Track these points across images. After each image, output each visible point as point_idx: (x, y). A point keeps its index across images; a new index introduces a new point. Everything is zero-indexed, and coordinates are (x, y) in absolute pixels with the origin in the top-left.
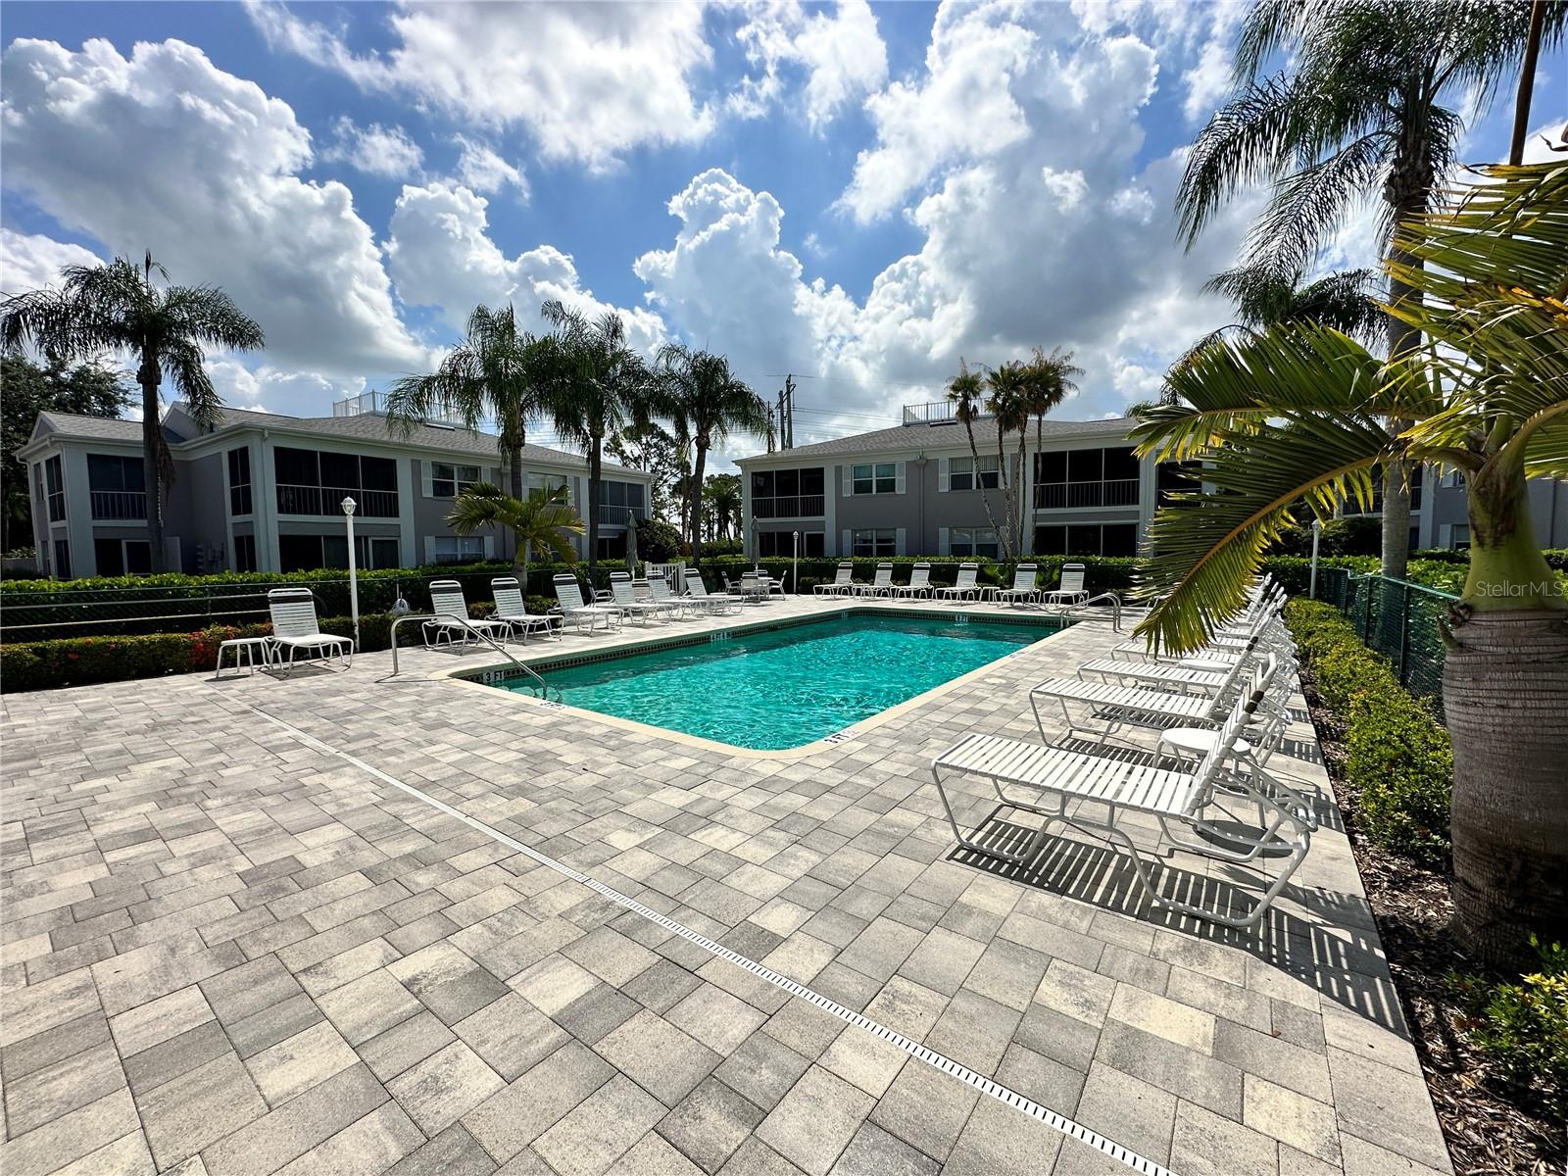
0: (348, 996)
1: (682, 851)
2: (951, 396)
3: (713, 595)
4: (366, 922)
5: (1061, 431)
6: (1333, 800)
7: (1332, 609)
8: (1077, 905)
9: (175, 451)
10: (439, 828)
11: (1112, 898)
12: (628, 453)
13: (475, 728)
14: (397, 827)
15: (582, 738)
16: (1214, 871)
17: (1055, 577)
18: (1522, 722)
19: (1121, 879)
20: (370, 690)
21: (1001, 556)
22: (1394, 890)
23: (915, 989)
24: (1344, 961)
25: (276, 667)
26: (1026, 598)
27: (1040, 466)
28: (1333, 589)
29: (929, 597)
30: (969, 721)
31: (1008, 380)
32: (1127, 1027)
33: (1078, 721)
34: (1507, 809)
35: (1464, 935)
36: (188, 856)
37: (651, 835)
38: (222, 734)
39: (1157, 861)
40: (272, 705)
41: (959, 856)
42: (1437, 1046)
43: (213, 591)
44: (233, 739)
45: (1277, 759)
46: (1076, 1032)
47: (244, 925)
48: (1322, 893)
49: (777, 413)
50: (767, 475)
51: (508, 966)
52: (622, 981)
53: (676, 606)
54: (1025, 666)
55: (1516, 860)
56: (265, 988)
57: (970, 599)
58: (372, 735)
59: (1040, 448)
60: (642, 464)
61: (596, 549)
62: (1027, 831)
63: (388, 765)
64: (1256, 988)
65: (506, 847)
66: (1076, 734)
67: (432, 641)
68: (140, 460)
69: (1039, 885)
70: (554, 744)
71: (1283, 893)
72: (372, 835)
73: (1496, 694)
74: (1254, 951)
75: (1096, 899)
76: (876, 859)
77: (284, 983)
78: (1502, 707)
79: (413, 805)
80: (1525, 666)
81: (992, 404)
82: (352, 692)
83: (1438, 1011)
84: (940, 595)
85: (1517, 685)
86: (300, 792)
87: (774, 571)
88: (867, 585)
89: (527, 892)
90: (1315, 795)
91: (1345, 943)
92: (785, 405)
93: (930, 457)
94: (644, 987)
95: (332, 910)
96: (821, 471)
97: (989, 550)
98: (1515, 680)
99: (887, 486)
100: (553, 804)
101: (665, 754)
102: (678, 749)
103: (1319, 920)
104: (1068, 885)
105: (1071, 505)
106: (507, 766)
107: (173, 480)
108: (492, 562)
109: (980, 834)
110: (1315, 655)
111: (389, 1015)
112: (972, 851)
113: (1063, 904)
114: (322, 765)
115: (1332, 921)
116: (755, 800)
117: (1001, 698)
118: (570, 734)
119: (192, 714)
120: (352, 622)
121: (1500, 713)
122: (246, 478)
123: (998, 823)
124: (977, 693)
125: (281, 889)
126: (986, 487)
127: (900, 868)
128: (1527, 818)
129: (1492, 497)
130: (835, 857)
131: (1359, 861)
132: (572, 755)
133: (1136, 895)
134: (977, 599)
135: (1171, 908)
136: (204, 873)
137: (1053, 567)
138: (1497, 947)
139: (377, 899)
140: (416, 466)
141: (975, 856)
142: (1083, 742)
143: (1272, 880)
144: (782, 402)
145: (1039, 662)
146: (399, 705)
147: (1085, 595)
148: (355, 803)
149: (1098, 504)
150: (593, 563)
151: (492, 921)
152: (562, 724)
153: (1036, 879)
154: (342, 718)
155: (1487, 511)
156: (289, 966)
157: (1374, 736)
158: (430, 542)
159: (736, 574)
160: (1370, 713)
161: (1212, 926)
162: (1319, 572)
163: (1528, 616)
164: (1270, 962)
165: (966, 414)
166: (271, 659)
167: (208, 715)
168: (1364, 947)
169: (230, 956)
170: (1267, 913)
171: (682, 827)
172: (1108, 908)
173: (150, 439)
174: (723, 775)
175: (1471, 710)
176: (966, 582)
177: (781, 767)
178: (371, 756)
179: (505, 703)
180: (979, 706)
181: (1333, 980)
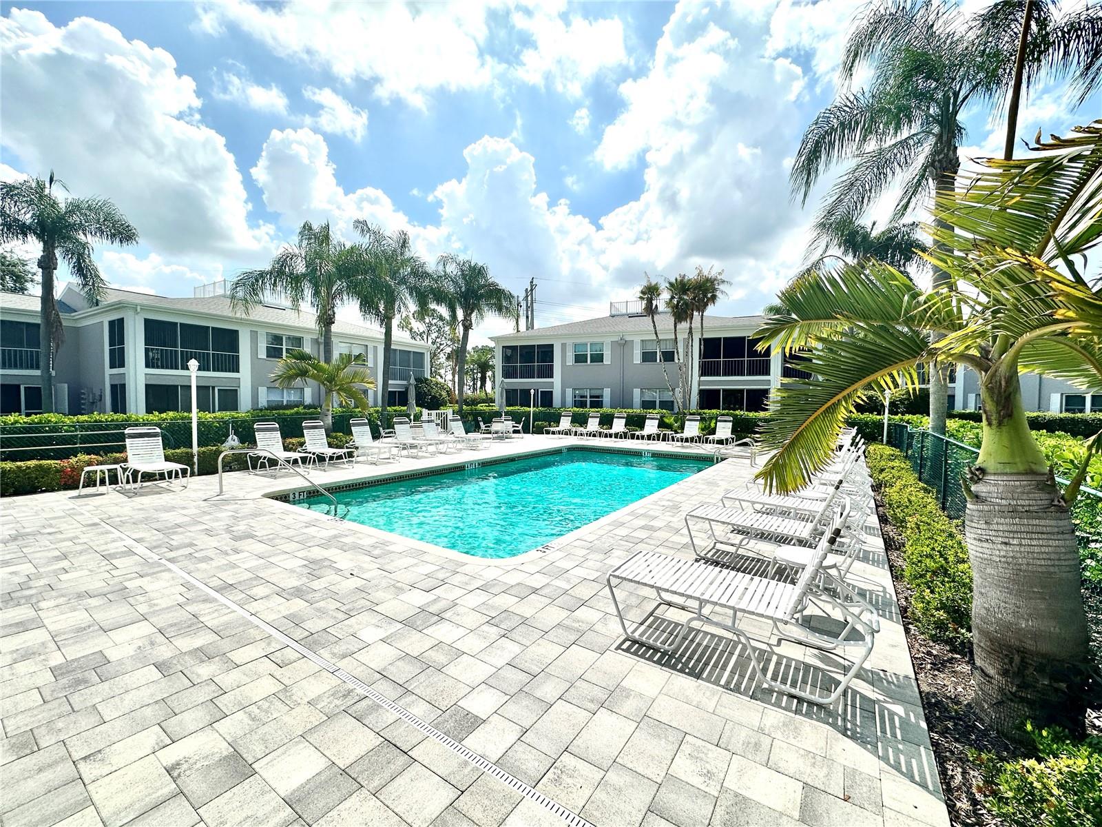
0: (115, 781)
1: (415, 643)
2: (641, 298)
3: (470, 435)
4: (148, 712)
5: (717, 324)
6: (895, 598)
7: (897, 452)
8: (708, 687)
9: (66, 320)
10: (227, 626)
11: (734, 681)
12: (415, 329)
13: (273, 539)
14: (195, 624)
15: (356, 548)
16: (810, 657)
17: (713, 425)
18: (1019, 555)
19: (742, 665)
20: (198, 507)
21: (676, 410)
22: (935, 670)
23: (581, 765)
24: (898, 732)
25: (128, 487)
26: (692, 440)
27: (702, 346)
28: (898, 438)
29: (625, 438)
30: (643, 534)
31: (680, 287)
32: (737, 795)
33: (720, 536)
34: (1010, 618)
35: (983, 709)
36: (12, 652)
37: (393, 630)
38: (71, 543)
39: (769, 649)
40: (118, 519)
41: (625, 646)
42: (963, 805)
43: (83, 428)
44: (79, 548)
45: (858, 566)
46: (698, 801)
47: (44, 716)
48: (886, 675)
49: (523, 304)
50: (514, 348)
51: (257, 750)
52: (348, 762)
53: (442, 443)
54: (687, 492)
55: (1016, 656)
56: (47, 776)
57: (654, 440)
58: (191, 545)
59: (702, 335)
60: (425, 337)
61: (387, 399)
62: (677, 625)
63: (198, 570)
64: (834, 757)
65: (277, 641)
66: (719, 546)
67: (254, 467)
68: (38, 325)
69: (682, 671)
70: (332, 553)
71: (857, 676)
72: (170, 632)
73: (1001, 534)
74: (834, 725)
75: (722, 682)
76: (563, 649)
77: (66, 770)
78: (1006, 544)
79: (212, 605)
80: (1021, 514)
81: (669, 303)
82: (184, 508)
83: (964, 773)
84: (633, 437)
85: (1015, 528)
86: (122, 593)
87: (516, 417)
88: (582, 429)
89: (287, 682)
90: (882, 594)
91: (900, 717)
92: (529, 298)
93: (628, 338)
94: (365, 768)
95: (122, 700)
96: (552, 346)
97: (667, 405)
98: (1014, 524)
99: (598, 358)
100: (322, 604)
101: (416, 561)
102: (426, 557)
103: (881, 698)
104: (702, 670)
105: (725, 375)
106: (292, 571)
107: (62, 342)
108: (309, 407)
109: (643, 628)
110: (886, 487)
111: (147, 799)
112: (635, 642)
113: (699, 686)
114: (147, 570)
115: (891, 698)
116: (477, 599)
117: (667, 517)
118: (346, 544)
119: (51, 526)
120: (192, 453)
121: (1004, 548)
122: (122, 342)
123: (657, 618)
124: (651, 513)
125: (85, 681)
126: (665, 361)
127: (580, 657)
128: (1024, 626)
129: (996, 391)
130: (533, 648)
131: (910, 648)
132: (344, 561)
133: (751, 679)
134: (658, 440)
135: (776, 689)
136: (22, 668)
137: (711, 419)
138: (1005, 720)
139: (163, 688)
140: (254, 336)
141: (637, 647)
142: (723, 552)
143: (850, 664)
144: (527, 296)
145: (697, 489)
146: (217, 520)
147: (733, 439)
148: (164, 603)
149: (742, 374)
150: (384, 409)
151: (254, 709)
152: (341, 536)
153: (680, 665)
154: (168, 531)
155: (993, 400)
156: (72, 754)
157: (922, 551)
158: (262, 391)
159: (489, 418)
160: (920, 532)
161: (805, 704)
162: (889, 425)
163: (1023, 478)
164: (845, 735)
165: (651, 310)
166: (124, 481)
167: (64, 526)
168: (913, 719)
169: (24, 745)
170: (845, 693)
171: (418, 623)
172: (731, 690)
173: (46, 311)
174: (457, 579)
175: (985, 545)
176: (651, 427)
177: (502, 572)
178: (186, 563)
179: (301, 518)
180: (651, 523)
181: (890, 750)
